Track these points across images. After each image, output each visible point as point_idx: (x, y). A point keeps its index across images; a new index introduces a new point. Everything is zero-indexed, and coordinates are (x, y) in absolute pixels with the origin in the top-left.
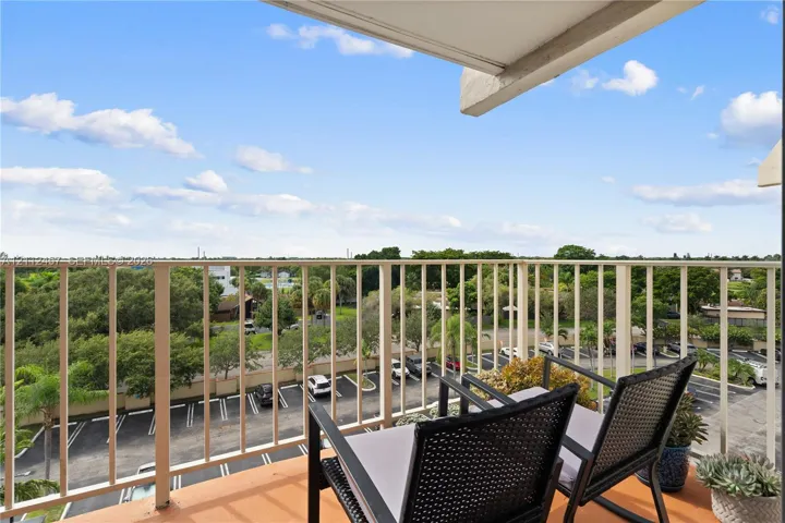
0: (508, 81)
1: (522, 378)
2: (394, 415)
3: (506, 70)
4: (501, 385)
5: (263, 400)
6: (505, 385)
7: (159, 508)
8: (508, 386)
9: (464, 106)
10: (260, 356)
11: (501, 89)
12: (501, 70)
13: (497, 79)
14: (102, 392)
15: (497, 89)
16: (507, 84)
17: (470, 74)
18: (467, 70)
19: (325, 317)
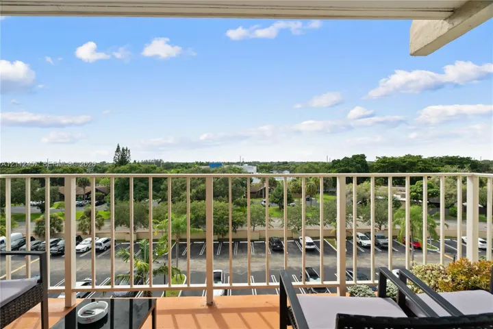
0: (457, 22)
1: (469, 277)
2: (347, 282)
3: (454, 13)
4: (446, 278)
5: (274, 247)
6: (450, 279)
7: (208, 304)
8: (453, 280)
9: (413, 50)
10: (272, 220)
11: (449, 30)
12: (450, 13)
13: (446, 22)
14: (197, 229)
15: (445, 30)
16: (456, 23)
17: (418, 24)
18: (415, 21)
19: (311, 200)
